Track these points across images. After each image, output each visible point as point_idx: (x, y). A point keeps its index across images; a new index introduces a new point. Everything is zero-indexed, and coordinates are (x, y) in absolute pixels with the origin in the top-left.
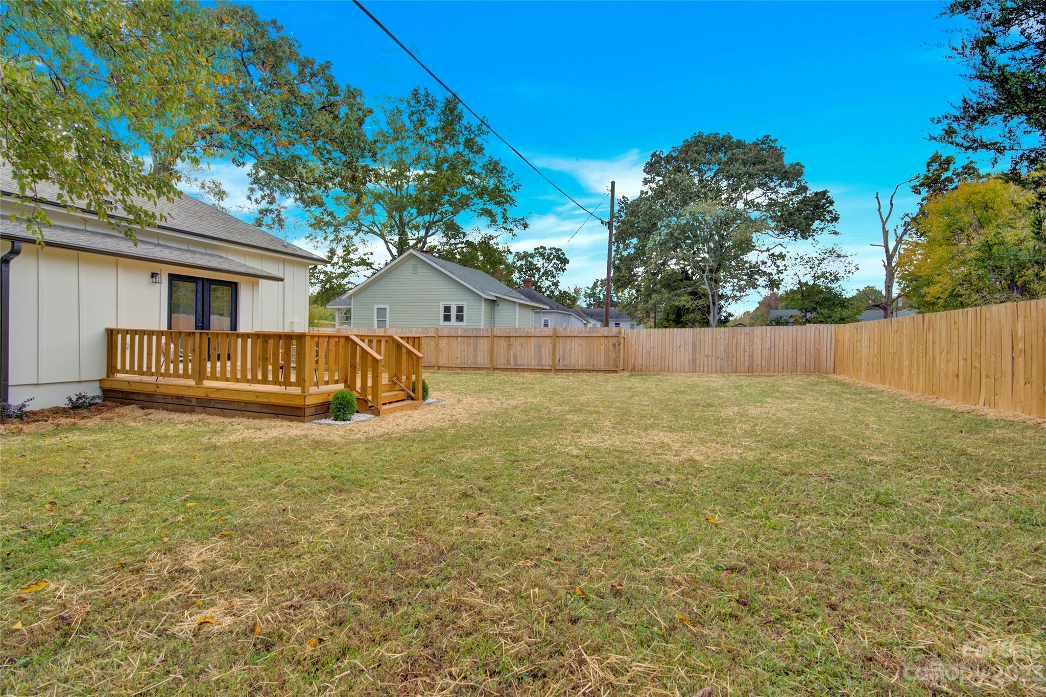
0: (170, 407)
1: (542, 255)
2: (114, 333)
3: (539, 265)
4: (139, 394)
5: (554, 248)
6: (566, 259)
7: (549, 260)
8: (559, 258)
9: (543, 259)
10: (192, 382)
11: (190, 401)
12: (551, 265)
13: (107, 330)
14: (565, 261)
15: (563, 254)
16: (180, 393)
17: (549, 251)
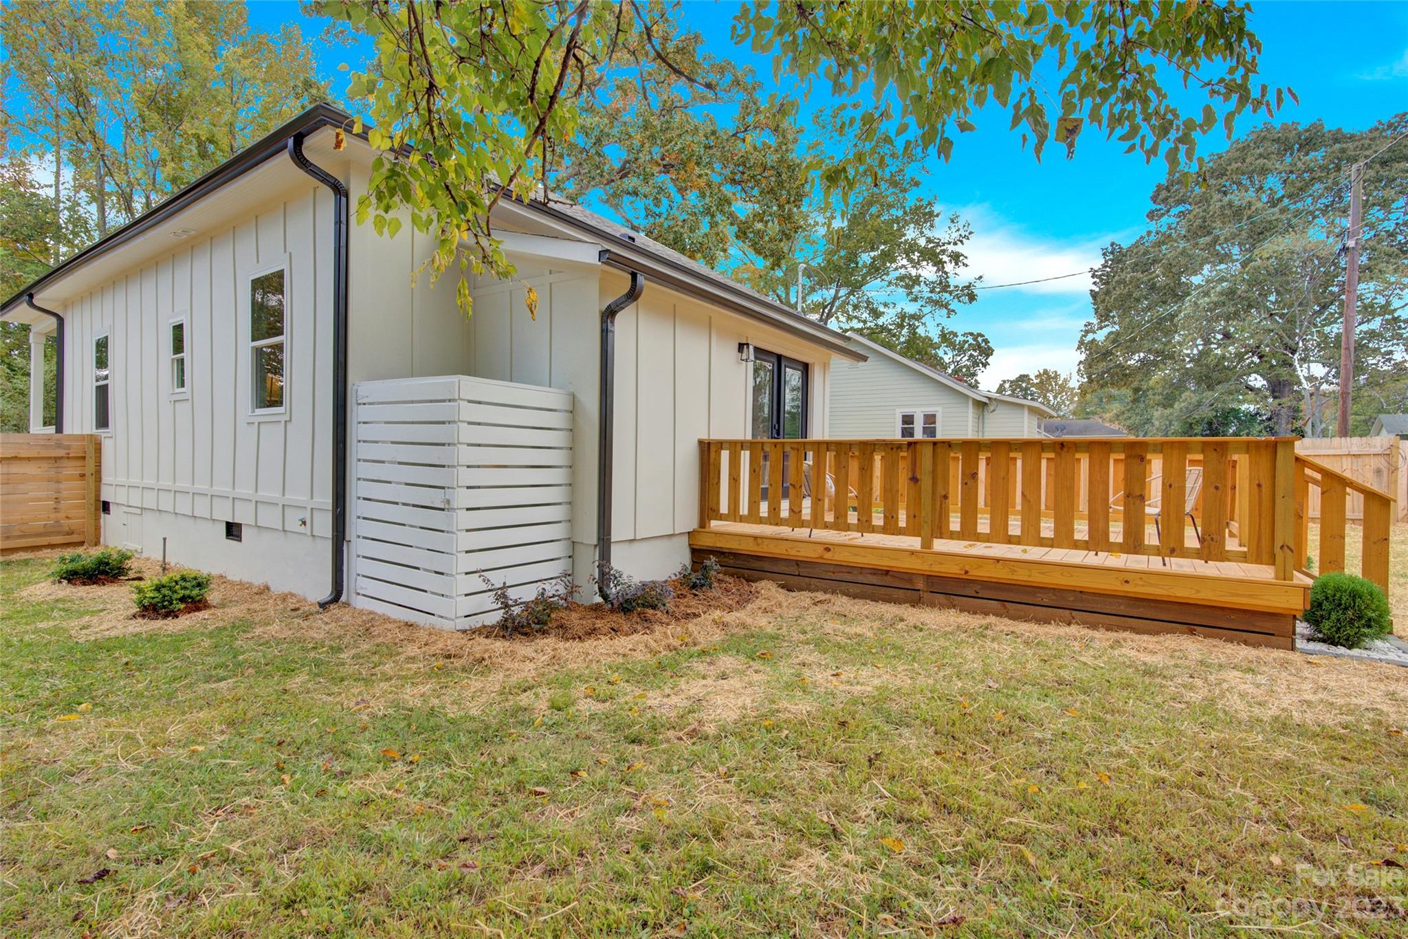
0: (853, 589)
1: (952, 345)
2: (713, 449)
3: (947, 359)
4: (775, 560)
5: (971, 334)
6: (989, 348)
7: (960, 349)
8: (978, 347)
9: (954, 349)
10: (914, 543)
11: (910, 581)
12: (966, 358)
13: (701, 442)
14: (988, 352)
15: (986, 341)
16: (885, 563)
17: (962, 338)
